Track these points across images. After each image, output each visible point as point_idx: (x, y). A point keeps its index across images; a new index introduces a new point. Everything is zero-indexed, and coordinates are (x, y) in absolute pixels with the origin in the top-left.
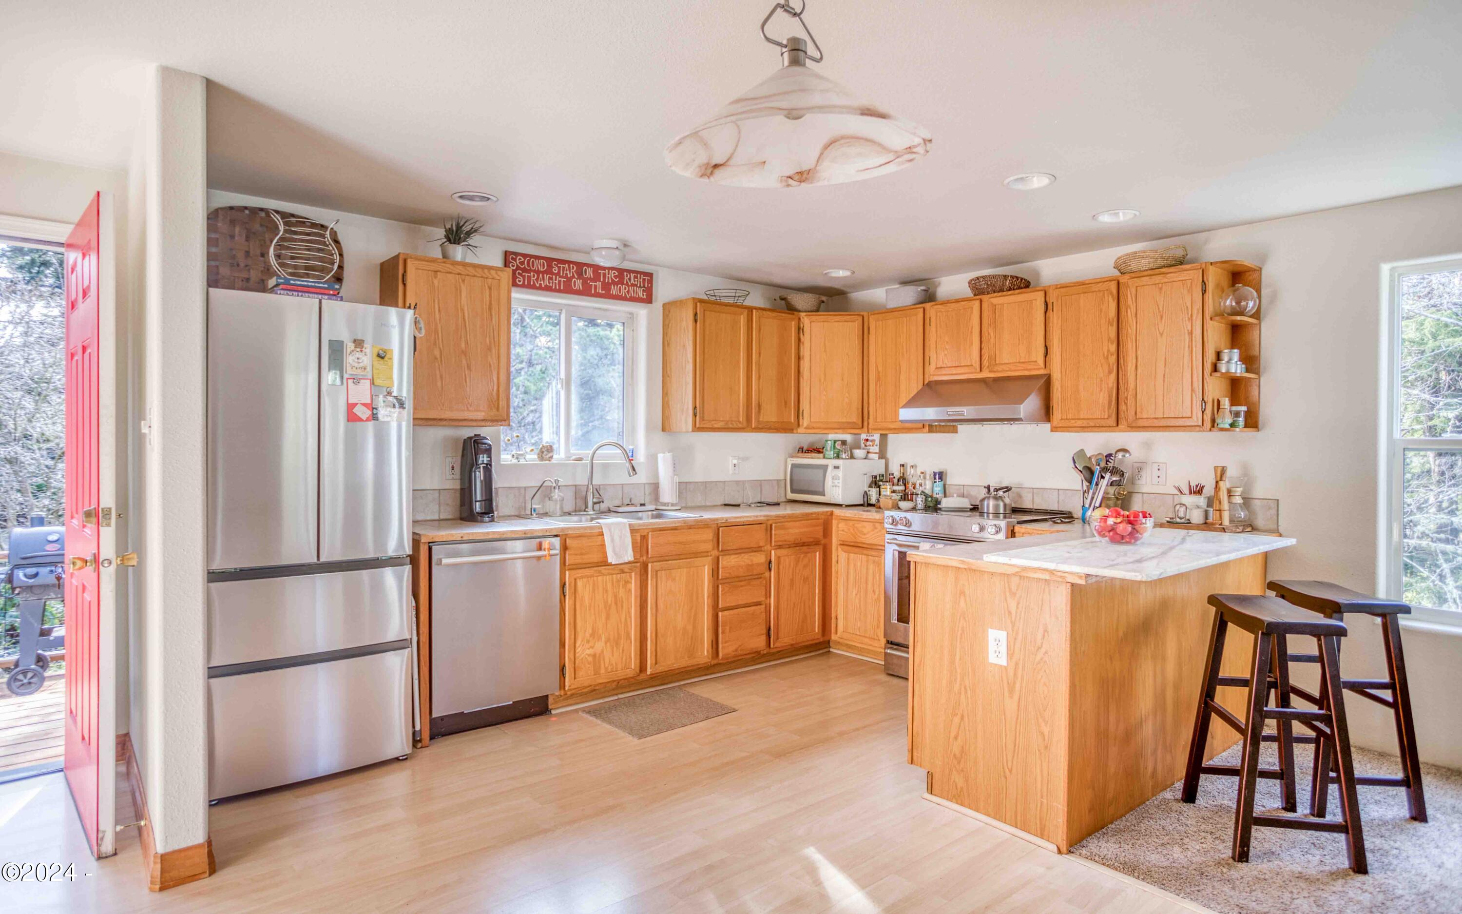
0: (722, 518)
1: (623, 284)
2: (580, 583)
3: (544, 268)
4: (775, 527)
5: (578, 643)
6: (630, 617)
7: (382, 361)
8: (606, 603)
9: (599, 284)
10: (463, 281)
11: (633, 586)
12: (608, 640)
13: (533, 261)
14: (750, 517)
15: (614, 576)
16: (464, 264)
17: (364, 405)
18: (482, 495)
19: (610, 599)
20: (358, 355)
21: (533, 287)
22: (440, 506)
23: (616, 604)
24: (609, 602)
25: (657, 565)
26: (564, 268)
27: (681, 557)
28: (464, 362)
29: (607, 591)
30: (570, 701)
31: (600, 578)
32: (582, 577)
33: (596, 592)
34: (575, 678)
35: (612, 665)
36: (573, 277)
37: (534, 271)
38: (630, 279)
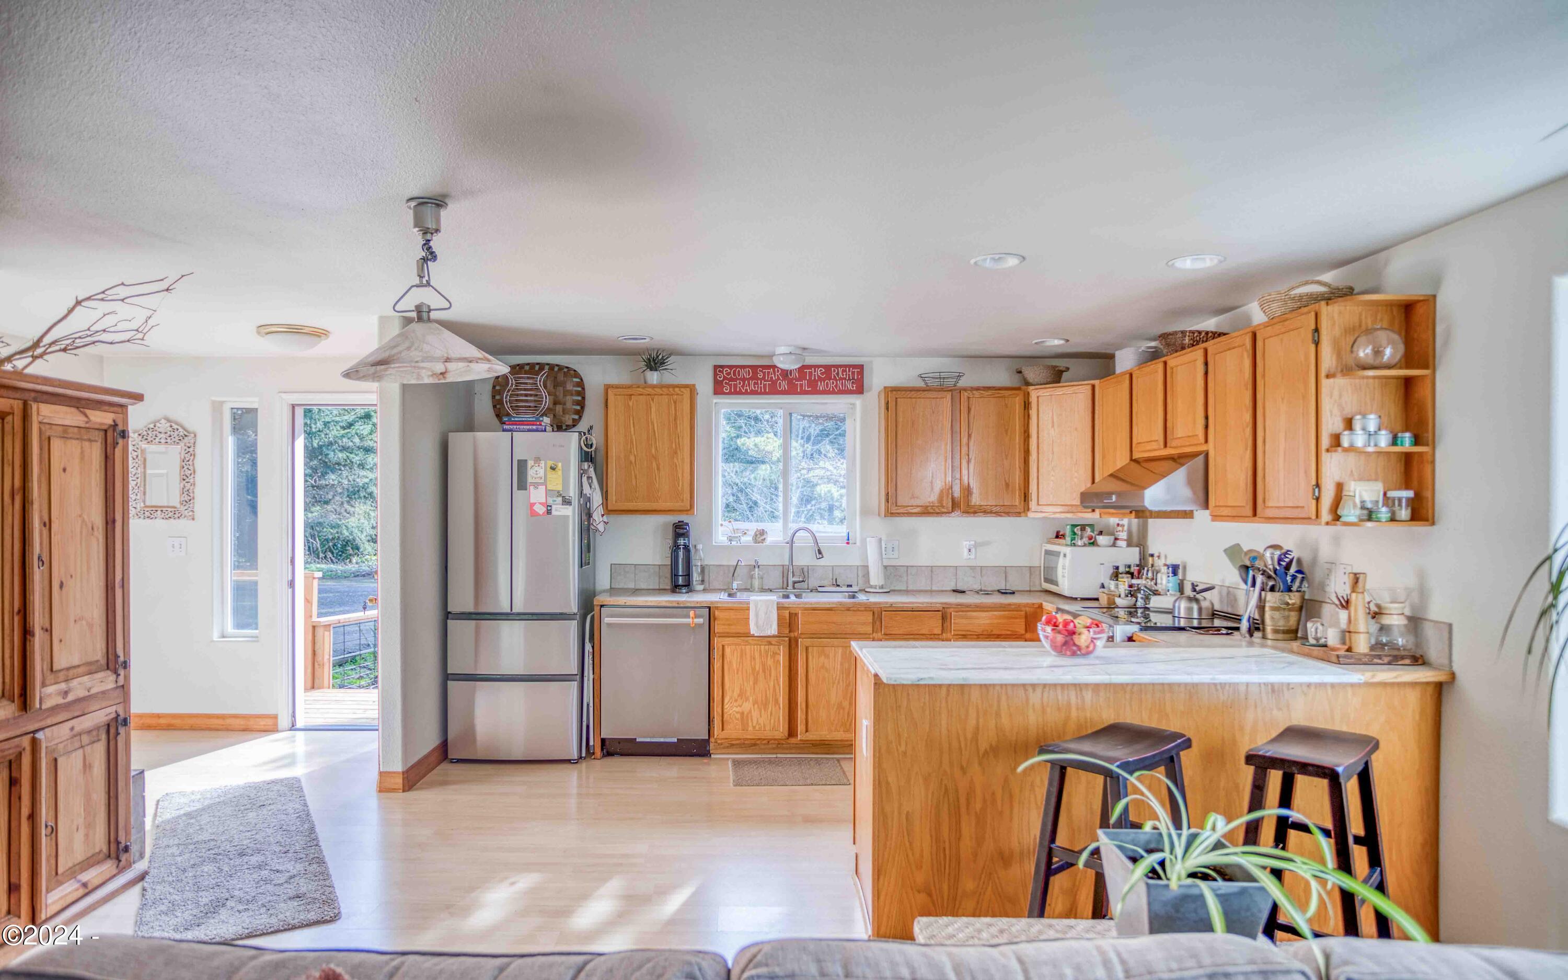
0: (887, 603)
1: (831, 379)
2: (728, 650)
3: (749, 375)
4: (954, 616)
5: (726, 701)
6: (779, 685)
7: (553, 472)
8: (753, 669)
9: (805, 382)
10: (653, 400)
11: (782, 658)
12: (755, 703)
13: (739, 371)
14: (922, 603)
15: (762, 647)
16: (661, 386)
17: (540, 503)
18: (683, 571)
19: (758, 667)
20: (536, 469)
21: (740, 393)
22: (660, 578)
23: (764, 671)
24: (757, 668)
25: (808, 642)
26: (769, 372)
27: (839, 636)
28: (654, 465)
29: (754, 659)
30: (730, 750)
31: (748, 647)
32: (729, 645)
33: (744, 658)
34: (723, 730)
35: (760, 724)
36: (779, 379)
37: (740, 379)
38: (838, 374)
